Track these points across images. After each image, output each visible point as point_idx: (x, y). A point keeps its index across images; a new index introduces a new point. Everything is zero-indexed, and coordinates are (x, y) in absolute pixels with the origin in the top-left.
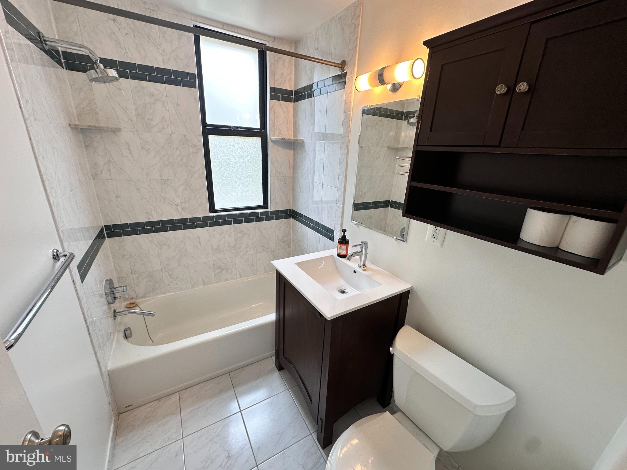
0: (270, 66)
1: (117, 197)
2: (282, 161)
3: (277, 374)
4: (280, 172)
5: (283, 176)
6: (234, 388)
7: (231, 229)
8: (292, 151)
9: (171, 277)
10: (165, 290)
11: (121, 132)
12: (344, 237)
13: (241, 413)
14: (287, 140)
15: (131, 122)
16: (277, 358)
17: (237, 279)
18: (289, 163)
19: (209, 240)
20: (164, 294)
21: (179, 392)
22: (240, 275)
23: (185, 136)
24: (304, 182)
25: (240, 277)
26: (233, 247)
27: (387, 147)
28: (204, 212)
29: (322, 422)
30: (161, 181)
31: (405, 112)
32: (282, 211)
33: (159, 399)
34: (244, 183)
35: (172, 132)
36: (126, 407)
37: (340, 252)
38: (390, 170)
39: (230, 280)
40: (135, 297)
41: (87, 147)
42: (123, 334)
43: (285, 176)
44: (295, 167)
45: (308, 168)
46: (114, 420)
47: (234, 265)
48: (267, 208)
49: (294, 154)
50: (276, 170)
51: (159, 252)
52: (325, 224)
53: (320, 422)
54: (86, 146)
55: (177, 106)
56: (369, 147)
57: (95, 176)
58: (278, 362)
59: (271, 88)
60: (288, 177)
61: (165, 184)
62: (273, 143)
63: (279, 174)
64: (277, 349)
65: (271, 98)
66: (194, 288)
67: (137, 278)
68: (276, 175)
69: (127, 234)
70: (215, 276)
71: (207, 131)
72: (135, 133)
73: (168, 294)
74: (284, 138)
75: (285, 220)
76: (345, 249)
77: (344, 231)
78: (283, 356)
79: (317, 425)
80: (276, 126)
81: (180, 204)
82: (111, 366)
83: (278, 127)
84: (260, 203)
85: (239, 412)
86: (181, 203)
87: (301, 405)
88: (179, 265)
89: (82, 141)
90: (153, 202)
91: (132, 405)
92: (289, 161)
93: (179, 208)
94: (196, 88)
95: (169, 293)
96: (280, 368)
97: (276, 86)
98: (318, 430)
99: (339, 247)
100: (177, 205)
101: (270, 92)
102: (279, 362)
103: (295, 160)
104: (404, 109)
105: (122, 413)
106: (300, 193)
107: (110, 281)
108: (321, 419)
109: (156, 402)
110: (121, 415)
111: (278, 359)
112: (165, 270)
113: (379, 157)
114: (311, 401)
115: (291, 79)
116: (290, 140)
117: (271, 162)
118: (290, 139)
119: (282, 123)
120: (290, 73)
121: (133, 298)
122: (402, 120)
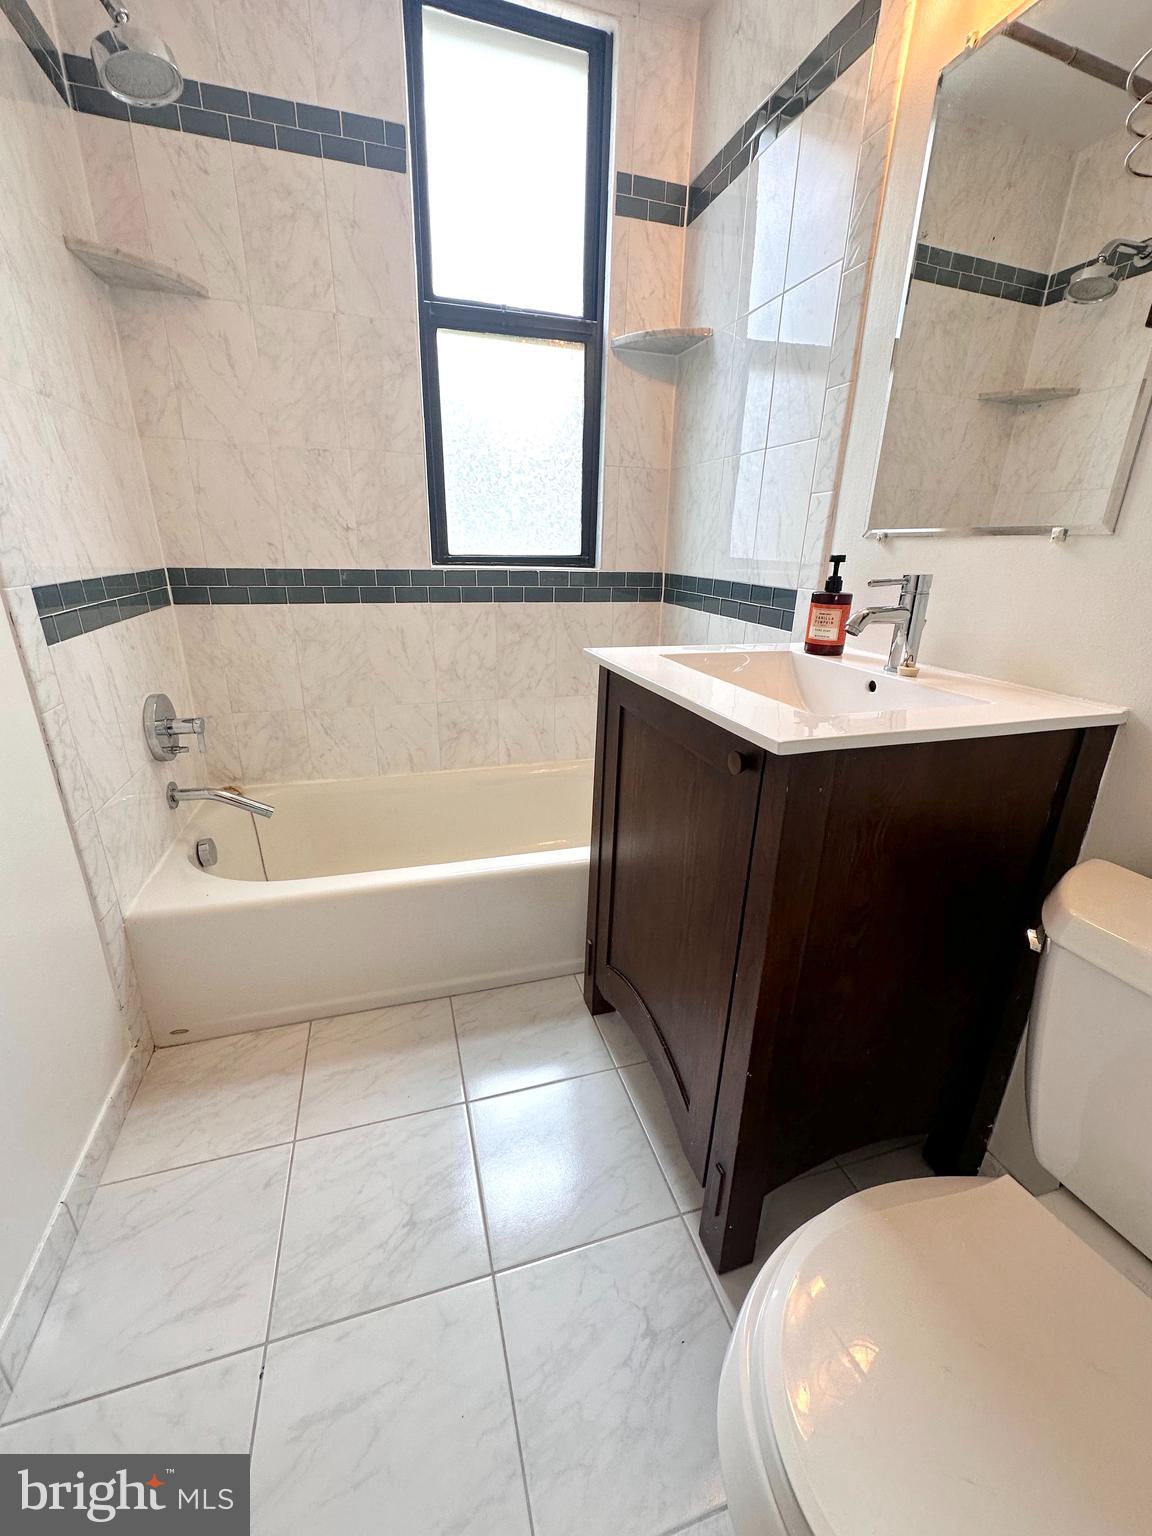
0: (622, 102)
1: (199, 490)
2: (641, 419)
3: (585, 1021)
4: (634, 454)
5: (644, 468)
6: (456, 1036)
7: (487, 613)
8: (674, 388)
9: (327, 733)
10: (314, 768)
11: (208, 301)
12: (834, 583)
13: (467, 1107)
14: (659, 336)
15: (232, 273)
16: (590, 973)
17: (499, 765)
18: (664, 427)
19: (428, 642)
20: (309, 778)
21: (310, 1021)
22: (509, 756)
23: (371, 321)
24: (705, 470)
25: (509, 762)
26: (491, 670)
27: (980, 395)
28: (418, 559)
29: (723, 1176)
30: (307, 453)
31: (1053, 276)
32: (635, 577)
33: (258, 1031)
34: (531, 482)
35: (337, 310)
36: (173, 1033)
37: (819, 633)
38: (982, 475)
39: (482, 765)
40: (239, 774)
41: (125, 338)
42: (193, 852)
43: (647, 466)
44: (678, 435)
45: (720, 418)
46: (132, 1057)
47: (493, 723)
48: (593, 566)
49: (679, 396)
50: (622, 446)
51: (300, 658)
52: (764, 581)
53: (714, 1178)
54: (122, 338)
55: (353, 227)
56: (917, 393)
57: (143, 427)
58: (592, 985)
59: (619, 175)
60: (658, 471)
61: (318, 462)
62: (618, 357)
63: (632, 458)
64: (591, 946)
65: (619, 212)
66: (385, 773)
67: (245, 724)
68: (622, 460)
69: (221, 599)
70: (441, 749)
71: (431, 313)
72: (243, 306)
73: (322, 781)
74: (650, 330)
75: (641, 607)
76: (837, 621)
77: (838, 560)
78: (608, 962)
79: (704, 1186)
80: (630, 304)
81: (353, 525)
82: (132, 908)
83: (637, 306)
84: (574, 549)
85: (463, 1103)
86: (359, 524)
87: (655, 1120)
88: (349, 702)
89: (114, 323)
90: (285, 514)
91: (187, 1031)
92: (664, 419)
93: (353, 539)
94: (405, 172)
95: (323, 778)
96: (599, 1006)
97: (635, 170)
98: (705, 1208)
99: (813, 617)
100: (348, 529)
101: (617, 191)
102: (595, 985)
103: (680, 412)
104: (1048, 264)
105: (162, 1048)
106: (689, 511)
107: (162, 701)
108: (719, 1166)
109: (249, 1037)
110: (159, 1051)
111: (592, 977)
112: (314, 713)
113: (951, 429)
114: (687, 1103)
115: (682, 146)
116: (668, 335)
117: (611, 420)
118: (669, 331)
119: (647, 296)
120: (682, 127)
121: (235, 779)
122: (1037, 303)
